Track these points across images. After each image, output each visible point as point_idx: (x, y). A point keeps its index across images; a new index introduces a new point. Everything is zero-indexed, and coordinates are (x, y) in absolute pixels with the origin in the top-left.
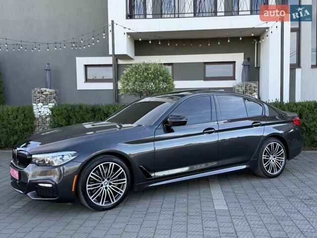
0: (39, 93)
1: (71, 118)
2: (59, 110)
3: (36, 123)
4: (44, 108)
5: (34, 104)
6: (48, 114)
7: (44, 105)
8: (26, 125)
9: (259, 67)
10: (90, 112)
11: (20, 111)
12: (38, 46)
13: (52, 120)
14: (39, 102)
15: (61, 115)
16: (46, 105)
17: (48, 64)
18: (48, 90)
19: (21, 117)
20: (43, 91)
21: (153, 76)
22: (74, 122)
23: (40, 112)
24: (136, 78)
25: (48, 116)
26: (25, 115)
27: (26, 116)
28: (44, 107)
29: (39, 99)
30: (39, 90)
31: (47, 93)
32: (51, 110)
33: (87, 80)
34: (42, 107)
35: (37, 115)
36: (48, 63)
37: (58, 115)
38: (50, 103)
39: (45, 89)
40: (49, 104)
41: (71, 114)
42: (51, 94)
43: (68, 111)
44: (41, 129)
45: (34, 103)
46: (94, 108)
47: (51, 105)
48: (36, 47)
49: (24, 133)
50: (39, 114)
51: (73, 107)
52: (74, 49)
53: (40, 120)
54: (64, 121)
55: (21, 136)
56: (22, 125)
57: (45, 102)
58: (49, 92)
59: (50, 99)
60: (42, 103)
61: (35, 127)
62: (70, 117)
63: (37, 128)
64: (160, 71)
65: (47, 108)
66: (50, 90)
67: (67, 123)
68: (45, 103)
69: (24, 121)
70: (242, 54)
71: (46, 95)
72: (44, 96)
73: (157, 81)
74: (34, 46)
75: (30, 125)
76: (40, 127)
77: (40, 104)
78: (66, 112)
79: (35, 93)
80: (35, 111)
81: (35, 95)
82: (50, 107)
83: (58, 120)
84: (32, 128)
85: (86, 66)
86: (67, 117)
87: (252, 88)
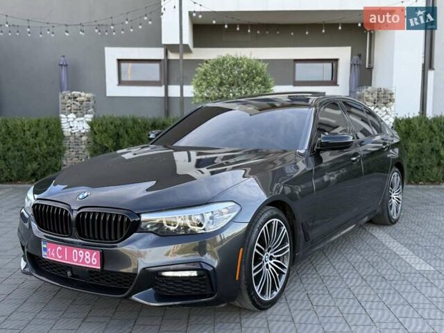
0: (69, 98)
1: (122, 137)
2: (102, 125)
3: (66, 144)
4: (78, 121)
5: (62, 116)
6: (83, 131)
7: (77, 117)
8: (51, 147)
9: (372, 68)
10: (150, 128)
11: (42, 125)
12: (51, 28)
13: (90, 140)
14: (70, 112)
15: (106, 131)
16: (81, 117)
17: (64, 56)
18: (83, 94)
19: (43, 134)
20: (76, 96)
21: (246, 75)
22: (126, 143)
23: (71, 127)
24: (221, 78)
25: (84, 133)
26: (49, 131)
27: (52, 132)
28: (78, 119)
29: (69, 108)
30: (69, 94)
31: (82, 98)
32: (90, 124)
33: (121, 83)
34: (74, 119)
35: (67, 131)
36: (64, 54)
37: (102, 133)
38: (86, 113)
39: (79, 93)
40: (85, 116)
41: (122, 131)
42: (89, 100)
43: (115, 127)
44: (74, 153)
45: (62, 113)
46: (155, 123)
47: (89, 117)
48: (48, 30)
49: (49, 159)
50: (70, 130)
51: (124, 120)
52: (103, 34)
53: (72, 139)
54: (111, 142)
55: (42, 164)
56: (45, 146)
57: (79, 112)
58: (85, 97)
59: (88, 107)
60: (75, 113)
61: (65, 149)
62: (118, 136)
63: (68, 152)
64: (255, 69)
65: (82, 121)
66: (87, 95)
67: (115, 144)
68: (79, 114)
69: (49, 141)
70: (349, 49)
71: (82, 102)
72: (78, 104)
73: (253, 84)
74: (46, 29)
75: (57, 147)
76: (71, 150)
77: (72, 116)
78: (112, 127)
79: (64, 98)
80: (65, 126)
81: (64, 101)
82: (87, 120)
83: (101, 139)
84: (60, 151)
85: (119, 61)
86: (115, 135)
87: (387, 95)
